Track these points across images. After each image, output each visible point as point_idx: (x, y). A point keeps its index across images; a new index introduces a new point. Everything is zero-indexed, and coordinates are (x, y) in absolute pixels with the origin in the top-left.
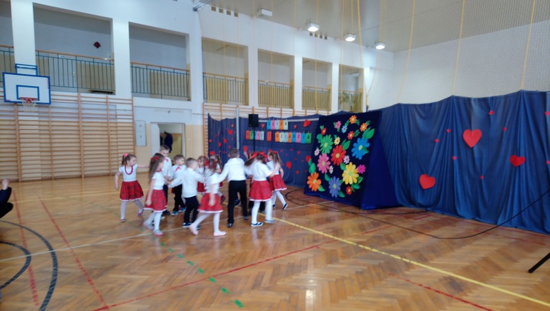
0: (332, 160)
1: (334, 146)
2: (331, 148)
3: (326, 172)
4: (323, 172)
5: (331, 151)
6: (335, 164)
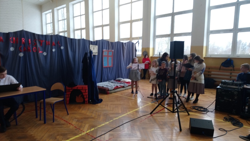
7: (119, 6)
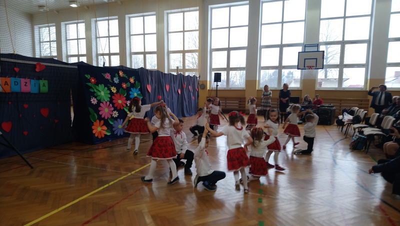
0: (115, 106)
1: (111, 93)
2: (110, 96)
3: (110, 117)
4: (106, 118)
5: (111, 98)
6: (118, 108)
7: (168, 33)
